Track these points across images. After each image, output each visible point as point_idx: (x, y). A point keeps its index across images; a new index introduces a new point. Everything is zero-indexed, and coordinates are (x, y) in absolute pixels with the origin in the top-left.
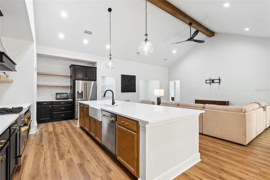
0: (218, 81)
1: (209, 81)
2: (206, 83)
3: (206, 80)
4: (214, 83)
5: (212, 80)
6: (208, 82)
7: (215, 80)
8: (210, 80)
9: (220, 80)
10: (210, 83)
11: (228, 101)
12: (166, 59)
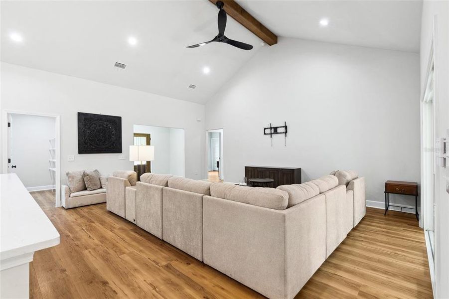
0: (283, 130)
1: (270, 130)
2: (265, 134)
3: (265, 129)
4: (277, 133)
5: (274, 128)
6: (268, 131)
7: (279, 127)
8: (271, 128)
9: (286, 127)
10: (271, 134)
11: (300, 169)
12: (192, 86)
